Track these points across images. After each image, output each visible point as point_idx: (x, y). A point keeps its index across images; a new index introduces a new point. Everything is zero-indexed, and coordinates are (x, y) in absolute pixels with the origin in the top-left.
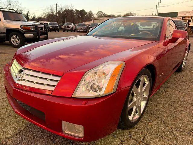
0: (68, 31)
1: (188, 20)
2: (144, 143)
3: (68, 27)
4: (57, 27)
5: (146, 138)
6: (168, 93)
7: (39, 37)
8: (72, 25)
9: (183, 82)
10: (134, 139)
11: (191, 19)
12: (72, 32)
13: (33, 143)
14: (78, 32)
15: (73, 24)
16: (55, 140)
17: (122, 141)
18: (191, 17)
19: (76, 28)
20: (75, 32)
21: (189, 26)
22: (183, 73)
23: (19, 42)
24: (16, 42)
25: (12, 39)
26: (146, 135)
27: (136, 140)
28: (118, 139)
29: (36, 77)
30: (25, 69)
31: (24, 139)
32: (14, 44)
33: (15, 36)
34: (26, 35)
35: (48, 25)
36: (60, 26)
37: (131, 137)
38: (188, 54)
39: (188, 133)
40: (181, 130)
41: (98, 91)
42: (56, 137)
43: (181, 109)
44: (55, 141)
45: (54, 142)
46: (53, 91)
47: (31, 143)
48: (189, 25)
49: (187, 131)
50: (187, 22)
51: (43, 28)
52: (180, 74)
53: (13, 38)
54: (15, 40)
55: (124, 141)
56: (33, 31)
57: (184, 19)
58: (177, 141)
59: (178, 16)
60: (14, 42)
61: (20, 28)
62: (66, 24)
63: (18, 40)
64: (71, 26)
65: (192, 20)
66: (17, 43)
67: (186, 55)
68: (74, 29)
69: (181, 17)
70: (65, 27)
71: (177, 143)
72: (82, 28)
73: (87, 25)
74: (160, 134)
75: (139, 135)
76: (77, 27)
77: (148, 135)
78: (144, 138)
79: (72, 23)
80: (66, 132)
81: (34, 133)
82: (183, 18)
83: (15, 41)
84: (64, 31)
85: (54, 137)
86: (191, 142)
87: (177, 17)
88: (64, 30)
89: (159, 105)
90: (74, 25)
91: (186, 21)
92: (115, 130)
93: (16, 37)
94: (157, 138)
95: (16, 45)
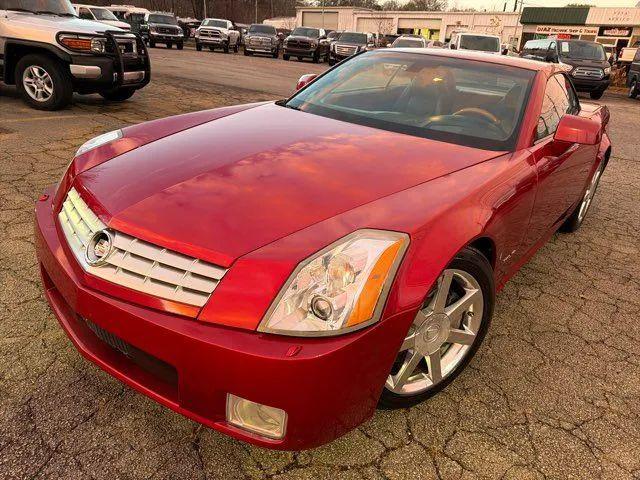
0: (213, 47)
1: (617, 39)
2: (446, 456)
3: (216, 34)
4: (174, 31)
5: (452, 443)
6: (527, 305)
7: (121, 76)
8: (227, 30)
9: (576, 266)
10: (420, 444)
11: (629, 36)
12: (226, 52)
13: (138, 448)
14: (247, 54)
15: (230, 24)
16: (198, 441)
17: (388, 450)
18: (630, 29)
19: (240, 38)
20: (236, 51)
21: (620, 62)
22: (580, 235)
23: (51, 91)
24: (40, 90)
25: (26, 79)
26: (455, 432)
27: (425, 448)
28: (376, 443)
29: (151, 261)
30: (113, 232)
31: (111, 436)
32: (33, 96)
33: (36, 70)
34: (75, 69)
35: (143, 22)
36: (186, 28)
37: (411, 438)
38: (600, 176)
39: (569, 432)
40: (551, 421)
41: (332, 317)
42: (201, 430)
43: (560, 357)
44: (201, 444)
45: (196, 448)
46: (201, 308)
47: (132, 449)
48: (620, 59)
49: (567, 426)
50: (615, 46)
51: (134, 46)
52: (570, 237)
53: (31, 76)
54: (37, 82)
55: (393, 449)
56: (98, 55)
57: (605, 32)
58: (536, 453)
59: (587, 22)
60: (33, 89)
61: (55, 43)
62: (207, 24)
63: (49, 85)
64: (225, 31)
65: (630, 39)
66: (44, 95)
67: (593, 181)
68: (233, 43)
69: (596, 26)
70: (204, 33)
71: (536, 458)
72: (261, 43)
73: (278, 30)
74: (491, 431)
75: (435, 431)
76: (246, 37)
77: (459, 434)
78: (446, 442)
79: (228, 22)
80: (234, 422)
81: (135, 419)
82: (603, 29)
83: (35, 87)
84: (199, 49)
85: (194, 432)
86: (573, 456)
87: (584, 25)
88: (200, 46)
89: (496, 341)
90: (236, 28)
91: (612, 42)
92: (369, 415)
93: (41, 73)
94: (483, 444)
95: (41, 100)
